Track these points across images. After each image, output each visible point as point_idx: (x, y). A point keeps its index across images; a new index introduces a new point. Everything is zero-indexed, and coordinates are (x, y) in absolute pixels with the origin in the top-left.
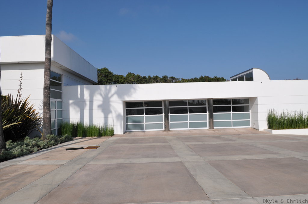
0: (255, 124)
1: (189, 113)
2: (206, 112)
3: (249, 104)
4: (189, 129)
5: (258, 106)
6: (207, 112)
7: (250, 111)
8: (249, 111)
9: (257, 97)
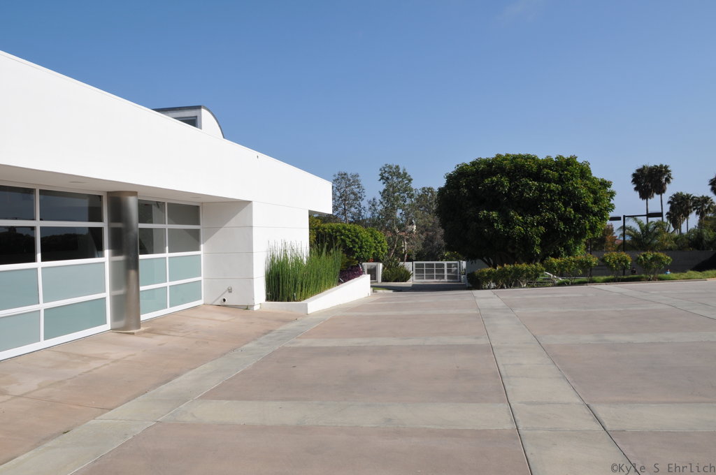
0: (230, 291)
1: (43, 259)
2: (102, 256)
3: (198, 223)
4: (43, 344)
5: (255, 230)
6: (107, 252)
7: (202, 246)
8: (198, 249)
9: (250, 202)
